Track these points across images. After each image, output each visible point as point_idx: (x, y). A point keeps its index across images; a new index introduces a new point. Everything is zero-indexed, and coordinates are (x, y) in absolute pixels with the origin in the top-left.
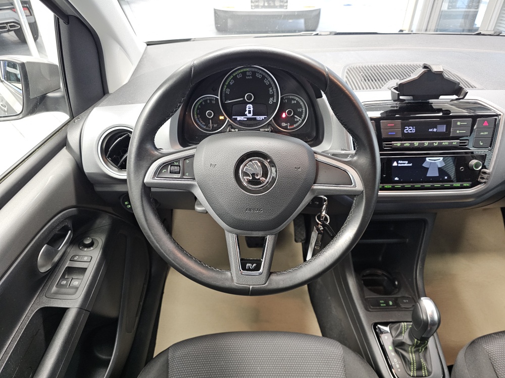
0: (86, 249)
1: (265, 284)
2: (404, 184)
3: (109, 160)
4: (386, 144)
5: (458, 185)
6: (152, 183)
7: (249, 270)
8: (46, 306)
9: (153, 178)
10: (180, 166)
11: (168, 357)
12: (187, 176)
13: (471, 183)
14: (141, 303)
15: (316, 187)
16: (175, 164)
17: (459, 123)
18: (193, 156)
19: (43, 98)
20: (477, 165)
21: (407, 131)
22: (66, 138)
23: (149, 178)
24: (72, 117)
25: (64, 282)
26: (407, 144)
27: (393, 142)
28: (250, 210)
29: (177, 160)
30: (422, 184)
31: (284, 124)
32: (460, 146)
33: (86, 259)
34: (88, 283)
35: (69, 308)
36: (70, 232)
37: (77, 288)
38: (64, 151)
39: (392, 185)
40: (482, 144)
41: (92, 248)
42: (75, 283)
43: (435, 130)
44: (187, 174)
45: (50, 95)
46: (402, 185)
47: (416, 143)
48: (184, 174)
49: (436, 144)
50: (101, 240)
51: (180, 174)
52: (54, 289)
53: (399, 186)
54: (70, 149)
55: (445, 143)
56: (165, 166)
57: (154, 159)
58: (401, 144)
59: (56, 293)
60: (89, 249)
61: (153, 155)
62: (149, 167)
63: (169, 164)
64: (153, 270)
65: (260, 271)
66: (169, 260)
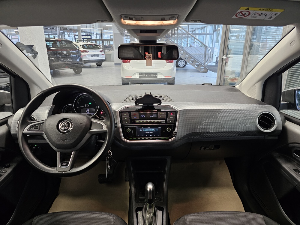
0: (6, 168)
1: (70, 171)
2: (141, 138)
5: (163, 138)
6: (26, 133)
7: (64, 165)
9: (27, 131)
10: (38, 126)
13: (168, 137)
15: (91, 131)
17: (161, 114)
18: (44, 123)
20: (169, 130)
21: (142, 116)
23: (25, 131)
24: (13, 114)
26: (141, 121)
27: (136, 121)
28: (63, 140)
29: (38, 124)
31: (102, 116)
32: (162, 122)
33: (4, 171)
38: (5, 125)
39: (136, 138)
40: (171, 122)
41: (9, 168)
43: (152, 116)
44: (41, 129)
45: (6, 105)
47: (145, 121)
48: (39, 129)
50: (14, 165)
53: (139, 138)
54: (8, 125)
55: (156, 121)
56: (32, 126)
58: (139, 121)
61: (28, 123)
62: (26, 127)
63: (34, 126)
65: (68, 166)
66: (31, 163)
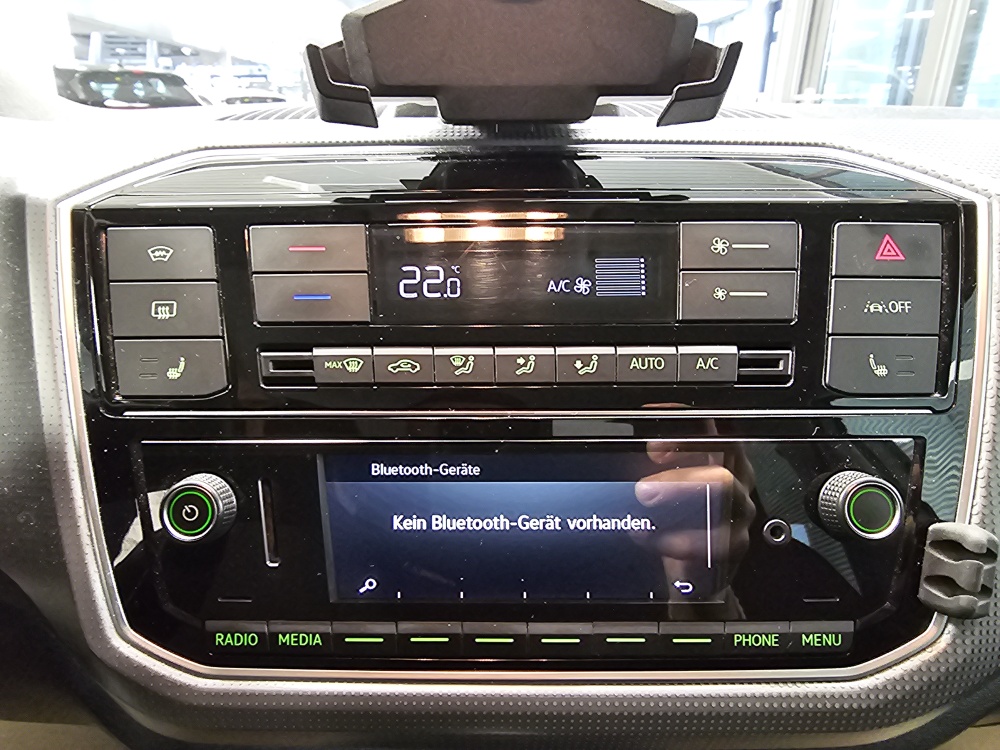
2: (405, 627)
4: (279, 364)
5: (767, 635)
13: (848, 626)
20: (868, 509)
21: (418, 288)
27: (317, 352)
30: (520, 628)
32: (742, 379)
39: (327, 628)
40: (882, 371)
43: (583, 286)
46: (389, 628)
49: (591, 369)
53: (372, 633)
55: (646, 358)
58: (370, 361)
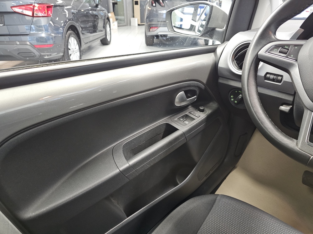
0: (199, 112)
3: (235, 61)
8: (169, 123)
9: (266, 52)
10: (288, 50)
11: (217, 198)
12: (291, 57)
14: (211, 172)
16: (286, 47)
18: (302, 45)
19: (214, 29)
22: (216, 48)
23: (263, 52)
25: (182, 119)
29: (289, 45)
33: (197, 115)
34: (193, 125)
35: (178, 130)
36: (196, 96)
37: (186, 124)
38: (212, 54)
41: (202, 113)
42: (187, 122)
45: (217, 29)
48: (289, 55)
50: (208, 112)
51: (286, 55)
52: (176, 119)
54: (216, 55)
56: (277, 47)
57: (271, 40)
59: (176, 121)
60: (200, 112)
62: (266, 45)
63: (280, 46)
64: (225, 160)
